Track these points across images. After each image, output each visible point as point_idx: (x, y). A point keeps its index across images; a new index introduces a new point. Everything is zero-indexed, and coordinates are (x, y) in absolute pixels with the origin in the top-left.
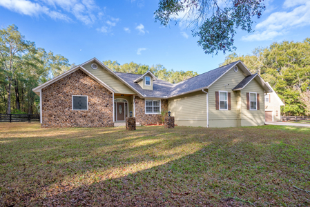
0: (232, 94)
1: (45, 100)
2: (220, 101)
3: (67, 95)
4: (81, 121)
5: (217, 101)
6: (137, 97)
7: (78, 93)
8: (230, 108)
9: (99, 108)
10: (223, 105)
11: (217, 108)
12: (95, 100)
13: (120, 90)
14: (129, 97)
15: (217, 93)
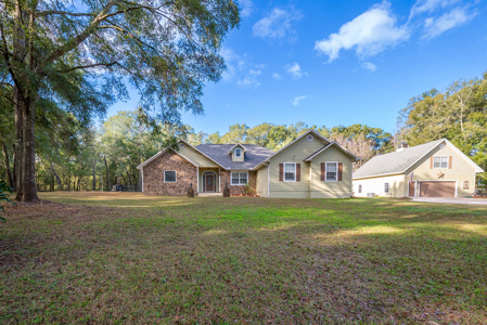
0: (303, 165)
1: (146, 175)
2: (285, 171)
3: (160, 170)
4: (171, 191)
5: (281, 173)
6: (223, 170)
7: (168, 169)
8: (299, 179)
9: (185, 180)
10: (290, 176)
11: (281, 180)
12: (182, 173)
13: (204, 164)
14: (217, 169)
15: (281, 165)
